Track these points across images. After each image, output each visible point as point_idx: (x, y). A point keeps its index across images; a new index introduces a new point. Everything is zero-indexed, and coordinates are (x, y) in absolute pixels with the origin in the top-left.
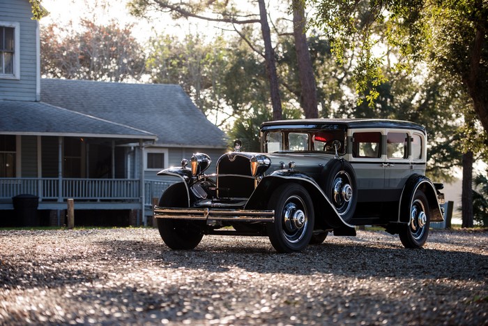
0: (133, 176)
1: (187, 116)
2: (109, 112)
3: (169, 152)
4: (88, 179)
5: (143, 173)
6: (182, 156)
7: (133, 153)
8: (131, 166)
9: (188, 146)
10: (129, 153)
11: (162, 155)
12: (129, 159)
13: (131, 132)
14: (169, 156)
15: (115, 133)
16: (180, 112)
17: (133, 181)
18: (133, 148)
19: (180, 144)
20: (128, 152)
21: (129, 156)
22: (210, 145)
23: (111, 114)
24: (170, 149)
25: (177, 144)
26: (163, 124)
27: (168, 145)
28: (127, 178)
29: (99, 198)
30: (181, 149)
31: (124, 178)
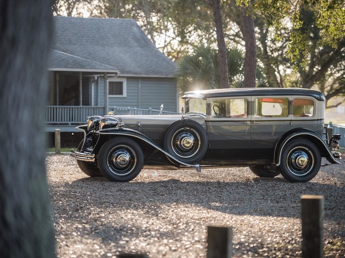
0: (96, 104)
1: (142, 47)
2: (74, 45)
3: (127, 81)
4: (58, 106)
5: (108, 99)
6: (138, 84)
7: (97, 82)
8: (94, 92)
9: (143, 76)
10: (93, 82)
11: (121, 83)
12: (93, 87)
13: (97, 67)
14: (127, 84)
15: (84, 67)
16: (136, 44)
17: (96, 108)
18: (96, 78)
19: (136, 74)
20: (92, 80)
21: (93, 84)
22: (162, 75)
23: (75, 46)
24: (128, 78)
25: (134, 74)
26: (121, 55)
27: (126, 75)
28: (91, 105)
29: (70, 123)
30: (138, 78)
31: (88, 105)
